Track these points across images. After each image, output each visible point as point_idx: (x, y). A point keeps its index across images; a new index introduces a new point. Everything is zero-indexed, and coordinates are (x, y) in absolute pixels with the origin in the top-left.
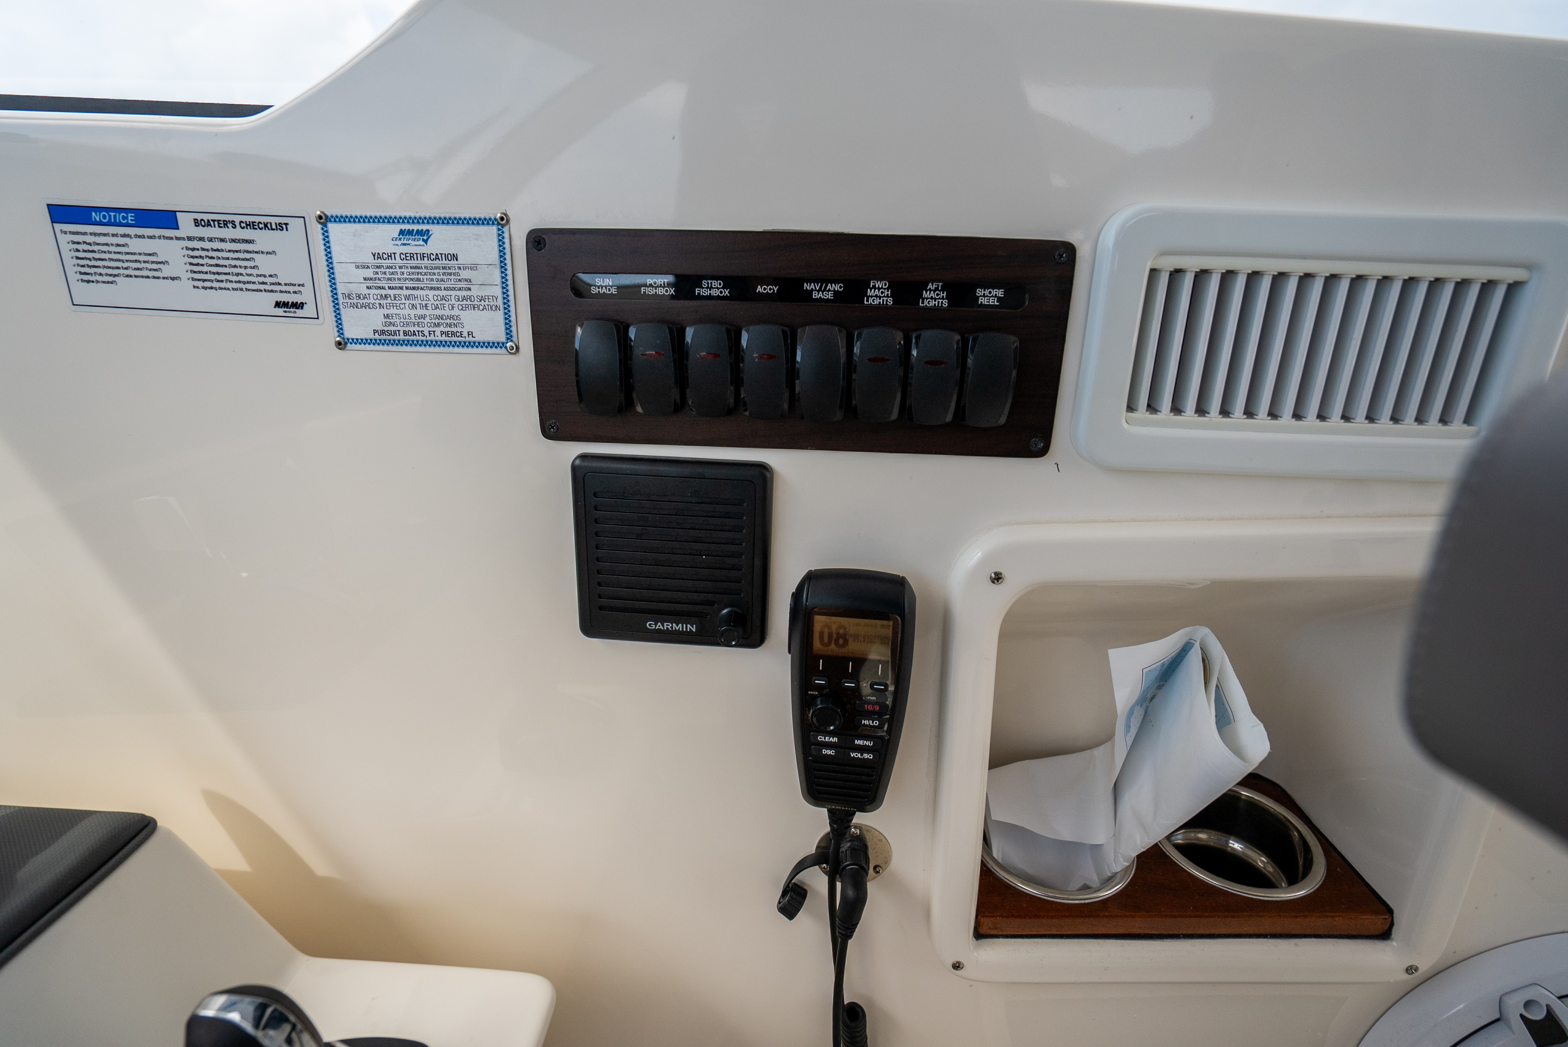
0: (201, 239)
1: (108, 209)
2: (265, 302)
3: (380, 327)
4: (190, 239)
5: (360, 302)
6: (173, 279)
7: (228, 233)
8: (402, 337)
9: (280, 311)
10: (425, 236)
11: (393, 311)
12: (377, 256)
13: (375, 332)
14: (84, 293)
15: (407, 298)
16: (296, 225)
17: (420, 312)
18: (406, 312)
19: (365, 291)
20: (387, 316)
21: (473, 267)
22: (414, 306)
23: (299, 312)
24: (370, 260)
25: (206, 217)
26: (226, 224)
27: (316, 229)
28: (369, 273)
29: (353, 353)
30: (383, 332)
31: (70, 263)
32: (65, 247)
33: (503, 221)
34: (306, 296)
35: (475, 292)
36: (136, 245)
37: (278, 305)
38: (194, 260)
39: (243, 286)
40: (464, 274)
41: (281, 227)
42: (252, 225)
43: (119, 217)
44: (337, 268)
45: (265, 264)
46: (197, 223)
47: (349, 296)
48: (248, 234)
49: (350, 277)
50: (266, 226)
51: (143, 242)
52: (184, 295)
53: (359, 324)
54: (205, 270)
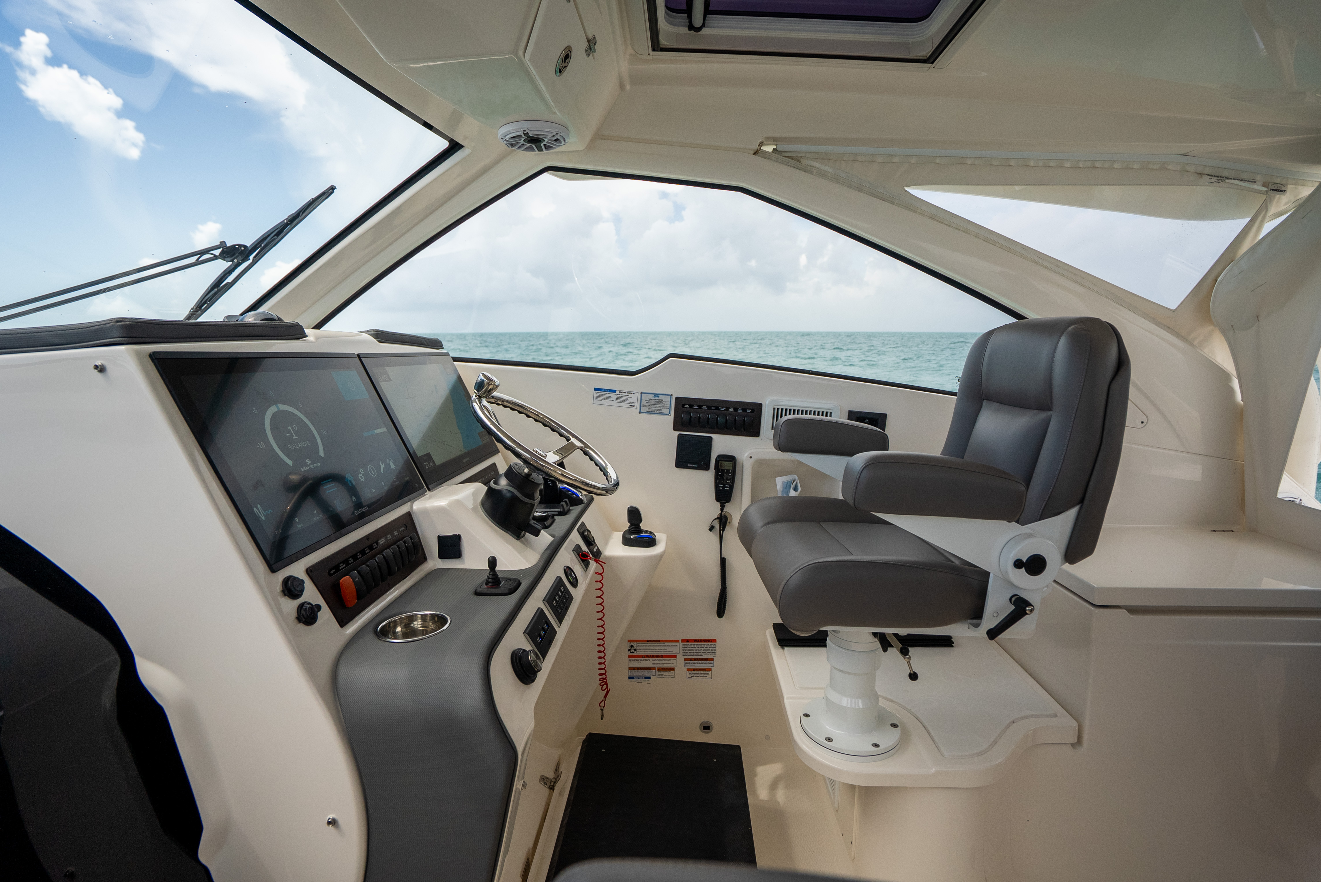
0: (617, 394)
2: (627, 405)
5: (645, 406)
6: (613, 400)
7: (625, 394)
8: (650, 412)
9: (630, 407)
10: (658, 396)
11: (649, 408)
13: (646, 411)
14: (596, 402)
15: (652, 406)
16: (637, 394)
17: (654, 408)
18: (652, 408)
19: (646, 404)
21: (665, 402)
23: (634, 407)
24: (648, 399)
26: (624, 393)
27: (640, 394)
28: (647, 402)
29: (641, 414)
30: (648, 411)
33: (672, 395)
34: (636, 405)
35: (665, 406)
36: (607, 395)
37: (630, 406)
38: (617, 397)
39: (625, 402)
40: (662, 403)
41: (634, 394)
42: (629, 393)
43: (607, 390)
44: (642, 400)
45: (629, 399)
46: (620, 392)
47: (643, 405)
48: (628, 394)
49: (644, 402)
50: (631, 393)
51: (609, 394)
52: (614, 403)
53: (644, 410)
54: (618, 400)
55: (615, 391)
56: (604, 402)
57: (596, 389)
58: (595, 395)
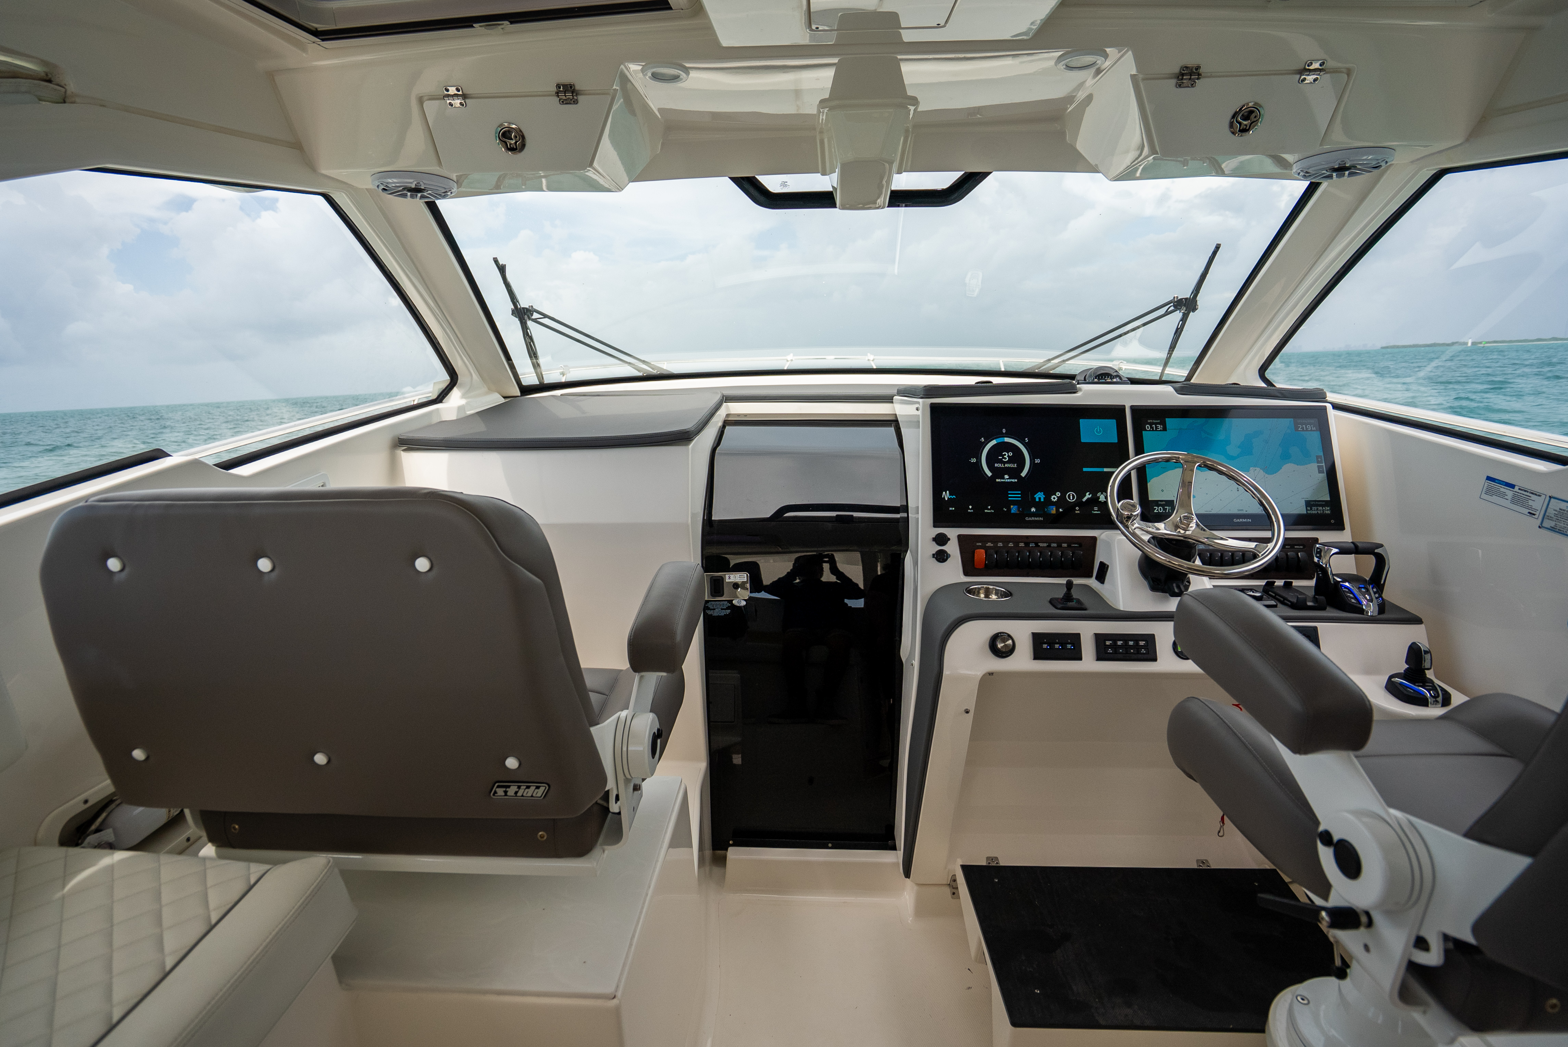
0: (1518, 493)
1: (1500, 481)
2: (1526, 511)
3: (1552, 526)
4: (1516, 492)
5: (1550, 518)
6: (1506, 499)
7: (1526, 493)
8: (1557, 530)
9: (1529, 514)
11: (1558, 523)
12: (1561, 509)
13: (1551, 527)
14: (1484, 496)
15: (1563, 521)
16: (1543, 496)
17: (1565, 526)
18: (1562, 525)
19: (1553, 516)
20: (1556, 524)
22: (1564, 524)
23: (1533, 516)
24: (1558, 510)
25: (1522, 488)
26: (1526, 491)
27: (1548, 498)
28: (1556, 513)
29: (1542, 531)
30: (1553, 528)
31: (1485, 488)
34: (1537, 513)
36: (1502, 490)
37: (1529, 513)
38: (1514, 497)
39: (1523, 506)
41: (1539, 496)
42: (1532, 493)
43: (1502, 483)
44: (1549, 509)
45: (1531, 503)
46: (1519, 489)
47: (1548, 516)
48: (1530, 495)
49: (1551, 512)
50: (1536, 494)
51: (1503, 489)
52: (1507, 503)
53: (1548, 523)
54: (1515, 500)
55: (1512, 486)
56: (1495, 499)
57: (1489, 478)
58: (1486, 485)
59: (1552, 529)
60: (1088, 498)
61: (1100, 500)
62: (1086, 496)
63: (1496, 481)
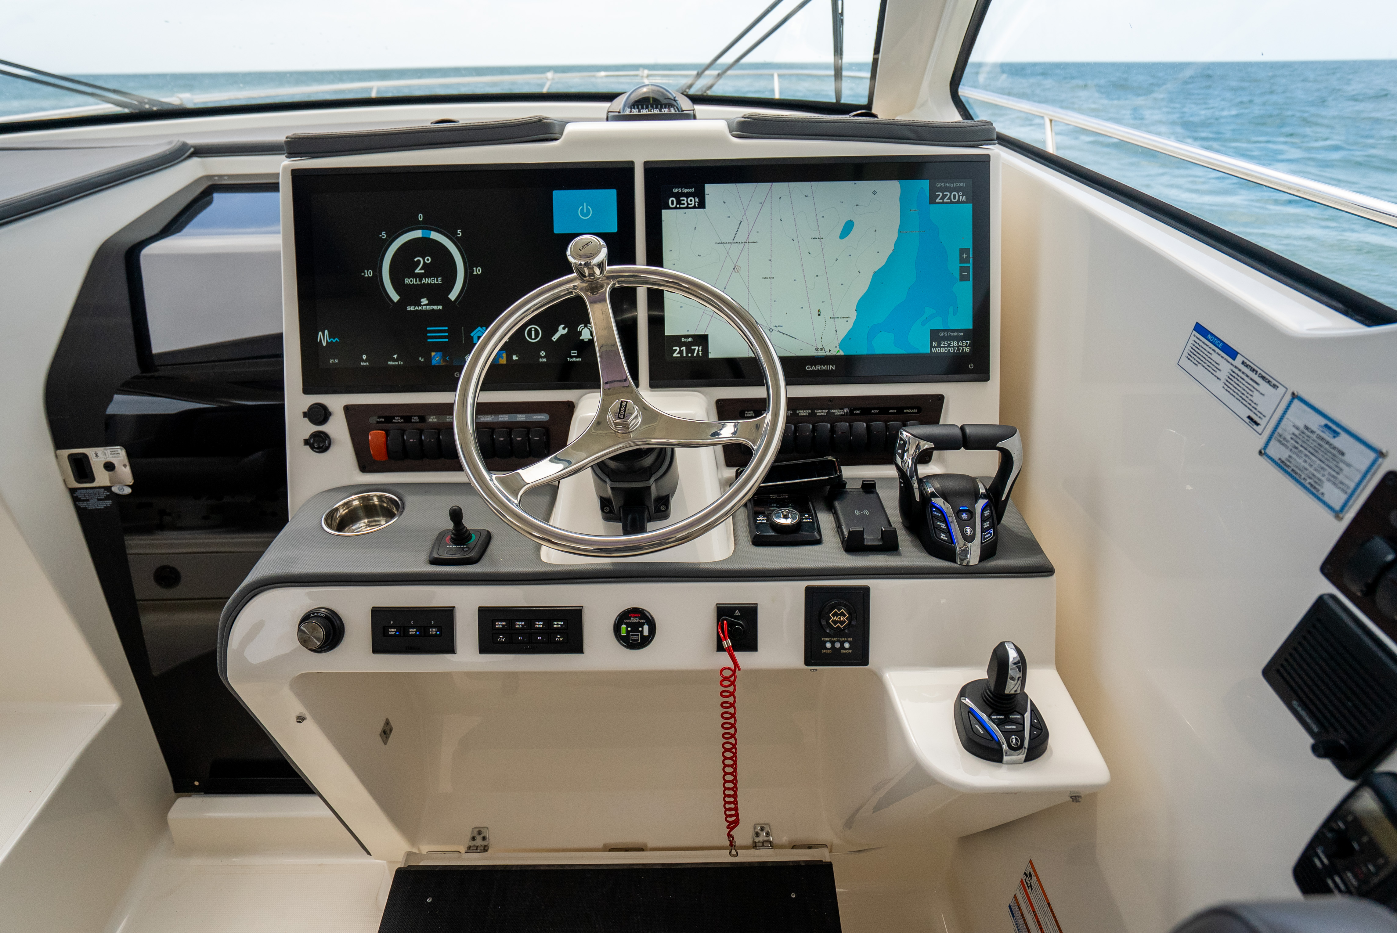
0: (1240, 370)
1: (1215, 337)
2: (1245, 412)
3: (1283, 459)
4: (1236, 367)
5: (1283, 440)
6: (1218, 378)
7: (1252, 375)
8: (1289, 470)
9: (1248, 420)
10: (1336, 434)
11: (1294, 456)
12: (1307, 428)
13: (1280, 459)
14: (1185, 363)
15: (1306, 455)
16: (1281, 390)
17: (1306, 466)
18: (1300, 461)
19: (1288, 437)
20: (1290, 456)
21: (1349, 465)
22: (1305, 461)
23: (1255, 427)
24: (1302, 427)
25: (1248, 363)
26: (1253, 370)
27: (1288, 397)
28: (1297, 432)
29: (1262, 460)
30: (1283, 462)
31: (1188, 348)
32: (1191, 341)
33: (1381, 455)
34: (1263, 422)
35: (1341, 477)
36: (1215, 357)
37: (1249, 417)
38: (1231, 377)
39: (1242, 400)
40: (1342, 465)
41: (1275, 386)
42: (1263, 378)
43: (1217, 342)
44: (1286, 419)
45: (1256, 397)
46: (1243, 363)
47: (1280, 436)
48: (1259, 380)
49: (1287, 428)
50: (1269, 382)
51: (1218, 357)
52: (1218, 388)
53: (1276, 450)
54: (1232, 383)
55: (1232, 353)
56: (1199, 371)
57: (1198, 327)
59: (1281, 465)
60: (562, 335)
61: (581, 338)
62: (557, 331)
63: (1209, 337)
